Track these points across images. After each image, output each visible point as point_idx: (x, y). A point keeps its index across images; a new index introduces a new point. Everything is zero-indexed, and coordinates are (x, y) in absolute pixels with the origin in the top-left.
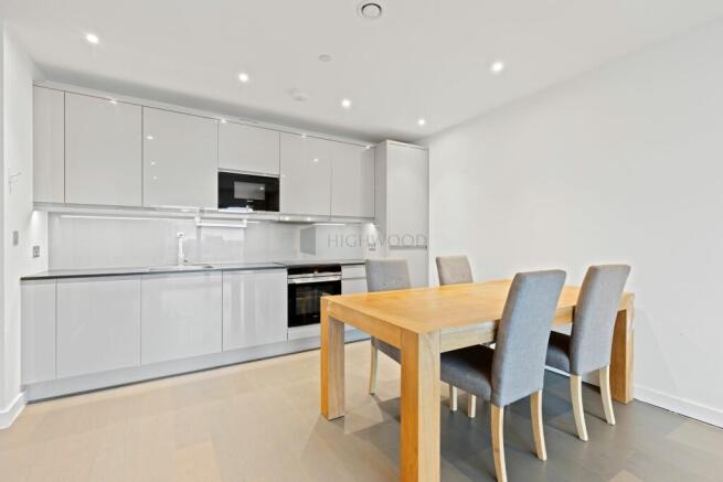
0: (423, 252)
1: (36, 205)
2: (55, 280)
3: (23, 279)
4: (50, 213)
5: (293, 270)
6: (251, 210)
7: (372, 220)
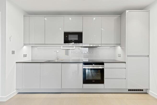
0: (147, 58)
1: (25, 45)
2: (22, 63)
3: (16, 62)
4: (32, 46)
5: (85, 64)
6: (73, 43)
7: (119, 44)
